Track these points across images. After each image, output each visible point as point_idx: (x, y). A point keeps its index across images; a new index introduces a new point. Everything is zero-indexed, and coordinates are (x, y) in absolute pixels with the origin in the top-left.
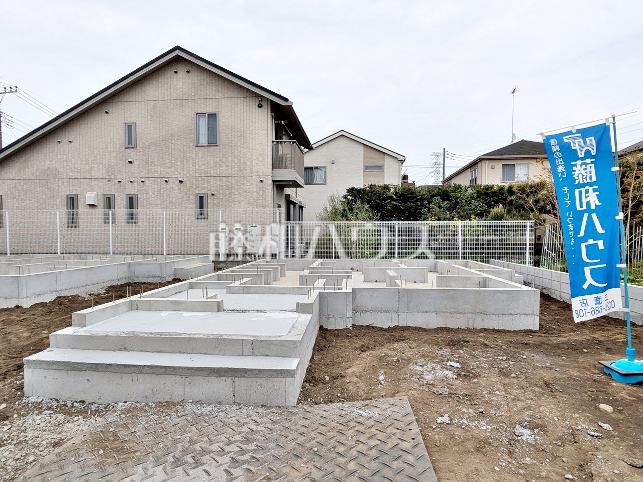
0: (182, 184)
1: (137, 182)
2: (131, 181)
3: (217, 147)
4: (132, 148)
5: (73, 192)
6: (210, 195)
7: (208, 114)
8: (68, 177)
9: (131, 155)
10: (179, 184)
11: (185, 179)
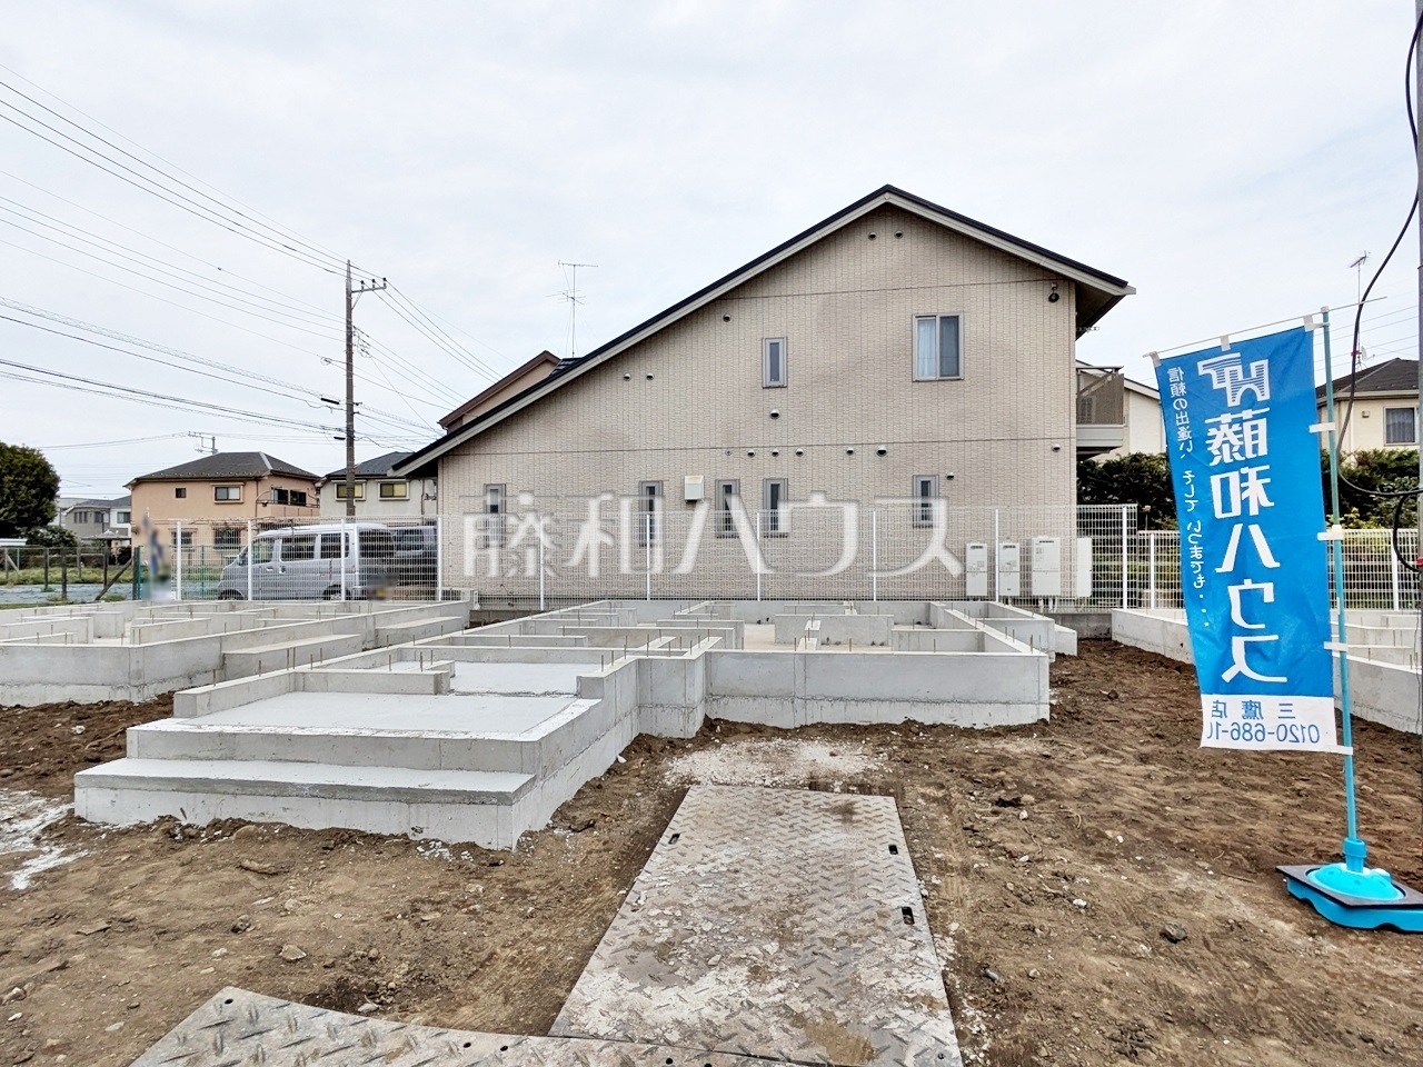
0: (884, 458)
1: (787, 457)
2: (775, 454)
3: (959, 382)
4: (779, 387)
5: (652, 477)
6: (943, 480)
7: (941, 318)
8: (643, 447)
9: (776, 401)
10: (878, 457)
11: (890, 446)
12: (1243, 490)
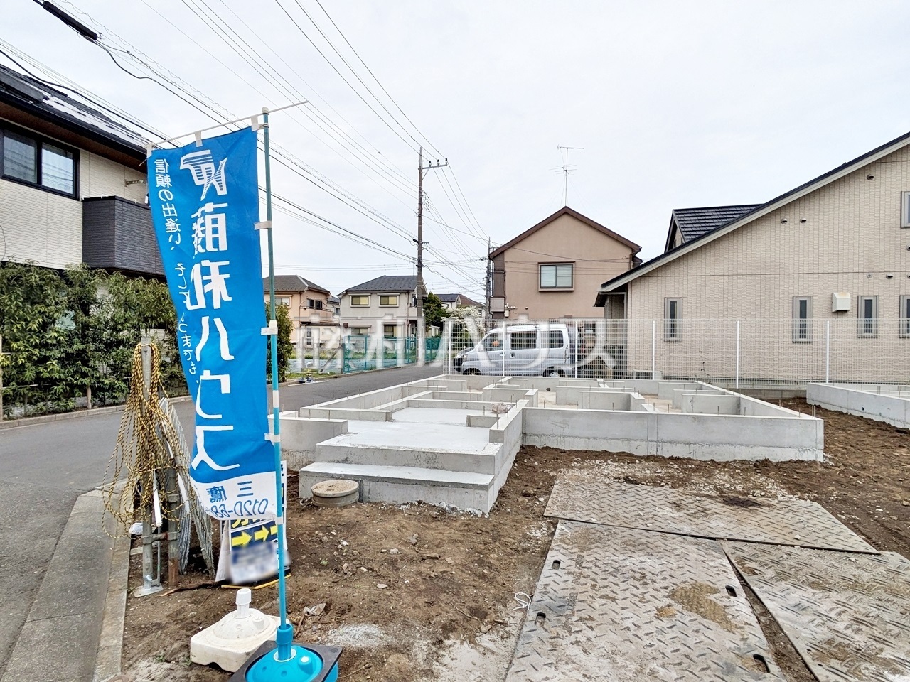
8: (797, 271)
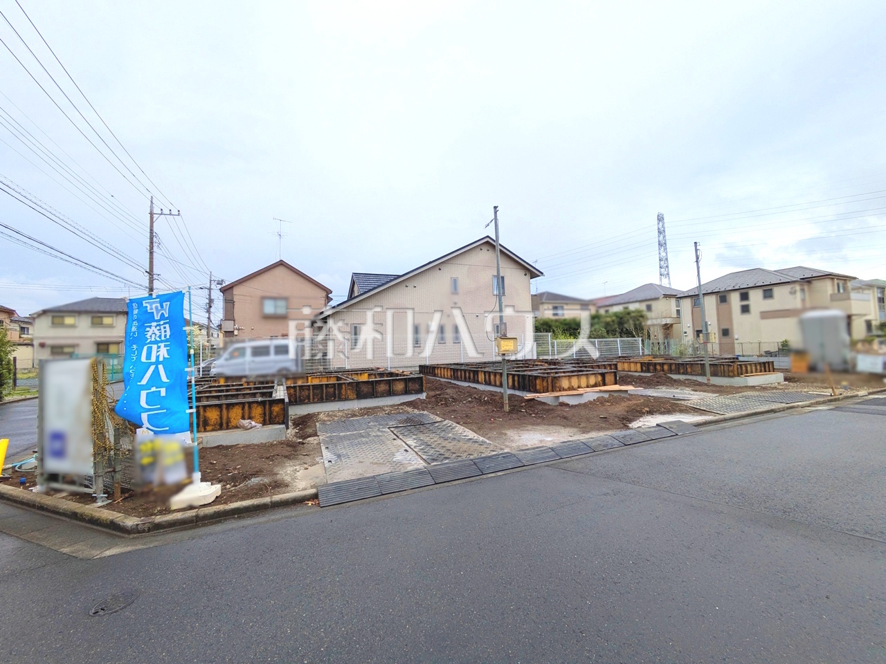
12: (158, 352)
